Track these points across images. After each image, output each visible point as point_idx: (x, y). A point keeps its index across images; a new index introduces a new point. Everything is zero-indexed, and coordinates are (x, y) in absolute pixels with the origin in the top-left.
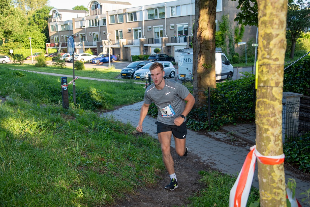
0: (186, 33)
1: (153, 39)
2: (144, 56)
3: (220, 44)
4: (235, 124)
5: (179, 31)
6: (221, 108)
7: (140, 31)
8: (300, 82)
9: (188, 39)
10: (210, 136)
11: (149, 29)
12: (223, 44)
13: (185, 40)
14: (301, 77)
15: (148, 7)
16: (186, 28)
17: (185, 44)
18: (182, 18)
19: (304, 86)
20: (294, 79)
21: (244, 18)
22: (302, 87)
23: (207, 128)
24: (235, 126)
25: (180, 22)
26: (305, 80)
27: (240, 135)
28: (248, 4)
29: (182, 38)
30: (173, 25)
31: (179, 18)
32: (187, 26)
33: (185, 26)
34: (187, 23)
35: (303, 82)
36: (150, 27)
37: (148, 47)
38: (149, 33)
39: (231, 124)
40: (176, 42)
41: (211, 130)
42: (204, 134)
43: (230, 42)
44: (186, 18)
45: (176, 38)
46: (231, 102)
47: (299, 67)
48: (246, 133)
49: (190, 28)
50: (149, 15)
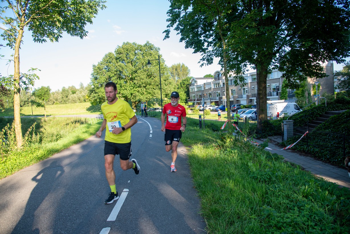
0: (278, 89)
1: (255, 94)
2: (249, 106)
3: (301, 97)
4: (273, 135)
5: (273, 88)
6: (269, 129)
7: (247, 89)
8: (308, 117)
9: (279, 94)
10: (260, 140)
11: (253, 88)
12: (303, 96)
13: (277, 95)
14: (308, 115)
15: (252, 74)
16: (278, 86)
17: (277, 97)
18: (275, 80)
19: (309, 119)
20: (306, 116)
21: (289, 86)
22: (308, 119)
23: (261, 137)
24: (273, 136)
25: (273, 83)
26: (310, 116)
27: (273, 139)
28: (290, 79)
29: (275, 93)
30: (269, 84)
31: (273, 80)
32: (278, 85)
33: (277, 85)
34: (279, 83)
35: (309, 117)
36: (253, 86)
37: (252, 100)
38: (253, 90)
39: (272, 136)
40: (271, 96)
41: (262, 138)
42: (259, 140)
43: (308, 95)
44: (277, 80)
45: (271, 93)
46: (275, 127)
47: (310, 110)
48: (276, 139)
49: (280, 86)
50: (252, 79)
